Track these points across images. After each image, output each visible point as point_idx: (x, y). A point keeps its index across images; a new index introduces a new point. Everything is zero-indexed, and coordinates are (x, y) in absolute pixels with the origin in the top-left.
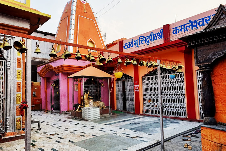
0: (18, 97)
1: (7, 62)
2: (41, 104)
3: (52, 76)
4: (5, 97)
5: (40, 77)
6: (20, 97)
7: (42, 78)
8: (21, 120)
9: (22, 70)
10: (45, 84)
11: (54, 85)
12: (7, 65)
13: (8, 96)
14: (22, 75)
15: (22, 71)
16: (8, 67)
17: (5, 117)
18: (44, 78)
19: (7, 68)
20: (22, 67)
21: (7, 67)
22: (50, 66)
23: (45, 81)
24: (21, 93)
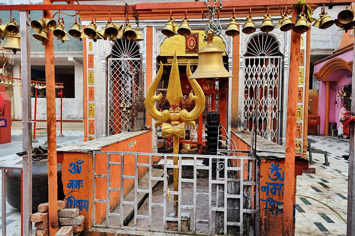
0: (299, 110)
1: (283, 58)
2: (318, 126)
3: (341, 78)
4: (280, 109)
5: (318, 82)
6: (300, 111)
7: (321, 82)
8: (302, 145)
9: (305, 69)
10: (328, 93)
11: (345, 95)
12: (283, 63)
13: (284, 108)
14: (305, 77)
15: (305, 71)
16: (285, 66)
17: (279, 138)
18: (325, 82)
19: (283, 68)
20: (305, 65)
21: (283, 65)
22: (340, 60)
23: (327, 86)
24: (303, 104)
